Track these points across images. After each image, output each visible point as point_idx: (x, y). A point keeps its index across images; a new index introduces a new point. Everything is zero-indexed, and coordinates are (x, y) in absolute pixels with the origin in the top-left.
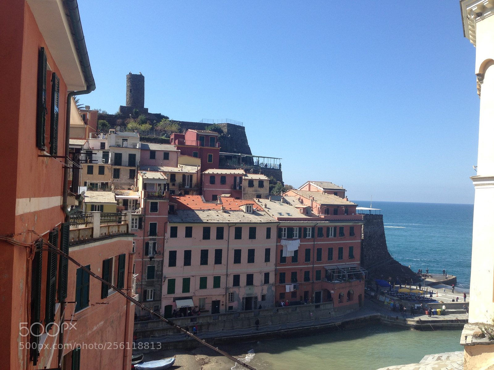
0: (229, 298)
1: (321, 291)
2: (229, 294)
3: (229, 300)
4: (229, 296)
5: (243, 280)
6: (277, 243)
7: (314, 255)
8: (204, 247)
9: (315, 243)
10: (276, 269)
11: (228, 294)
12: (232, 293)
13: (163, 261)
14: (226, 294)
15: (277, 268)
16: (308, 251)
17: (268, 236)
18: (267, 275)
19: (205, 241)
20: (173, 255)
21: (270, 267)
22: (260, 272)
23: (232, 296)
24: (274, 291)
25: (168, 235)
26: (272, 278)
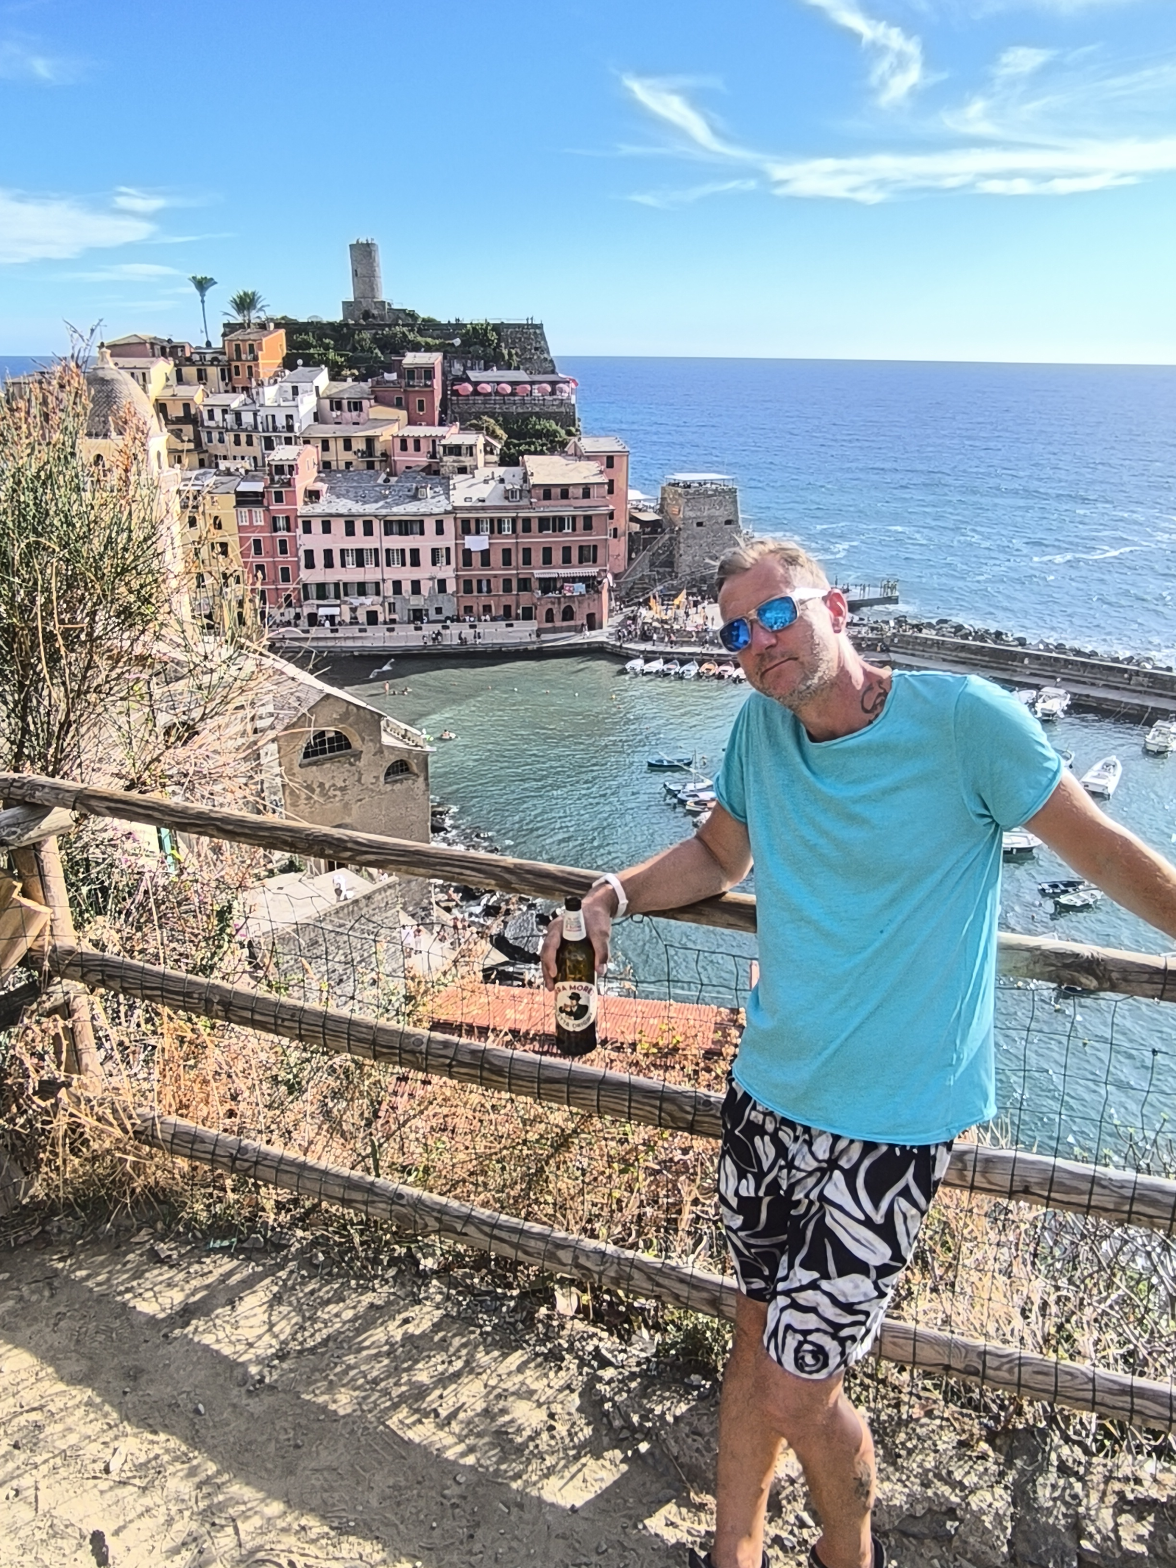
0: (390, 609)
1: (532, 606)
2: (389, 603)
3: (391, 611)
4: (390, 606)
5: (406, 587)
6: (456, 540)
7: (517, 558)
9: (519, 540)
10: (457, 575)
11: (387, 604)
12: (393, 603)
13: (298, 562)
14: (384, 603)
15: (459, 573)
16: (507, 553)
17: (439, 532)
18: (442, 583)
19: (348, 538)
20: (309, 554)
21: (447, 572)
22: (432, 579)
23: (394, 606)
24: (456, 602)
25: (300, 531)
26: (451, 587)
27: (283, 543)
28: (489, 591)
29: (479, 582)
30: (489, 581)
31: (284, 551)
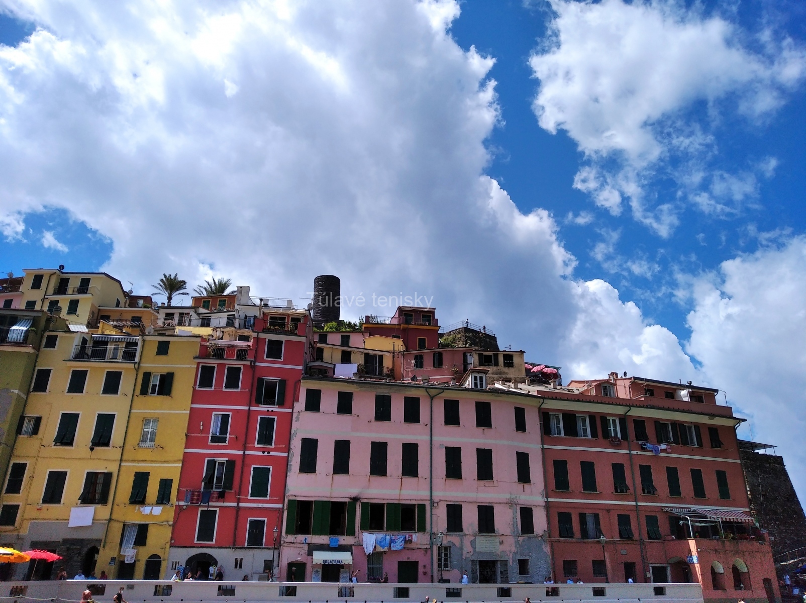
0: (439, 560)
1: (665, 565)
2: (439, 549)
3: (440, 566)
4: (439, 555)
5: (470, 518)
6: (543, 444)
7: (633, 479)
8: (379, 437)
9: (633, 452)
10: (547, 502)
11: (435, 549)
12: (446, 549)
13: (287, 460)
14: (431, 548)
15: (550, 500)
16: (618, 470)
17: (521, 426)
18: (526, 514)
19: (379, 423)
20: (310, 447)
21: (534, 496)
22: (511, 503)
23: (446, 555)
24: (549, 553)
25: (300, 405)
26: (540, 522)
27: (267, 424)
28: (599, 532)
29: (583, 517)
30: (596, 516)
31: (266, 438)
